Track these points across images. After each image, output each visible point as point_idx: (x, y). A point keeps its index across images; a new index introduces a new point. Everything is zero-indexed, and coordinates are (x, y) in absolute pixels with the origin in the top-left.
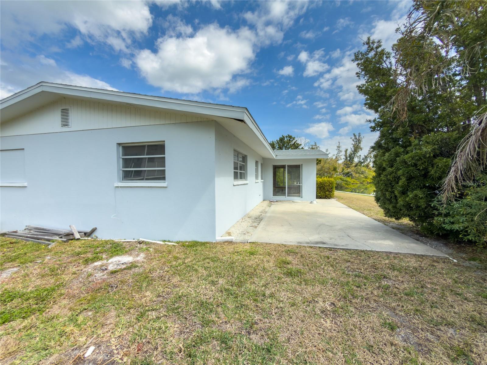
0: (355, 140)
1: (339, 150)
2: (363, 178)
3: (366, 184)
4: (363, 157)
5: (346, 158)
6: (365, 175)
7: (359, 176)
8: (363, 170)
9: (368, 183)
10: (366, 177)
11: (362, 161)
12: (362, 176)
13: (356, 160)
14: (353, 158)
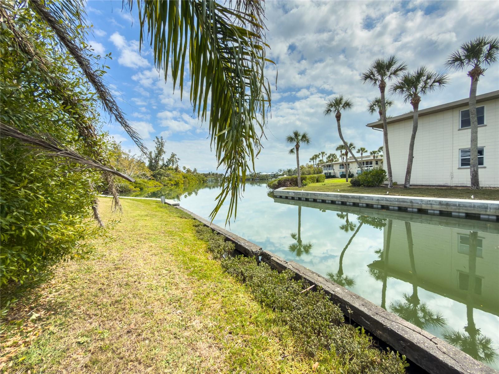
0: (158, 143)
4: (166, 160)
5: (151, 160)
6: (170, 178)
7: (164, 179)
8: (168, 172)
9: (172, 185)
10: (170, 180)
11: (166, 164)
12: (167, 179)
13: (161, 163)
14: (158, 161)
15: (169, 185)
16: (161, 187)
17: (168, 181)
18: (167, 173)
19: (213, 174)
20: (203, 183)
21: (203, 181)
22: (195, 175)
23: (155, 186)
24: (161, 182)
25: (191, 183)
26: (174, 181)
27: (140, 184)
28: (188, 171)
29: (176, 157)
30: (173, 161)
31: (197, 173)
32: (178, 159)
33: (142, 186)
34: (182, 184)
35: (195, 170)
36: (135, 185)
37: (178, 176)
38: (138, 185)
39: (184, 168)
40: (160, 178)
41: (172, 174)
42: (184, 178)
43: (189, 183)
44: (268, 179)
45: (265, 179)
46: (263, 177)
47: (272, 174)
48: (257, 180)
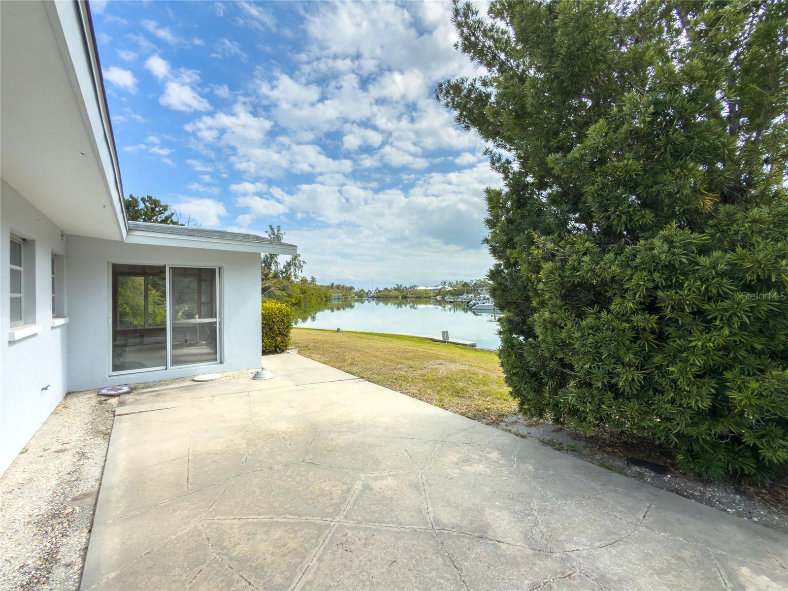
4: (283, 264)
11: (284, 270)
12: (285, 294)
13: (274, 268)
14: (270, 266)
19: (338, 287)
20: (326, 301)
21: (326, 298)
22: (313, 289)
29: (300, 258)
30: (295, 266)
31: (316, 285)
32: (304, 262)
35: (313, 280)
37: (295, 289)
44: (429, 297)
45: (425, 297)
46: (420, 293)
47: (436, 290)
48: (409, 298)
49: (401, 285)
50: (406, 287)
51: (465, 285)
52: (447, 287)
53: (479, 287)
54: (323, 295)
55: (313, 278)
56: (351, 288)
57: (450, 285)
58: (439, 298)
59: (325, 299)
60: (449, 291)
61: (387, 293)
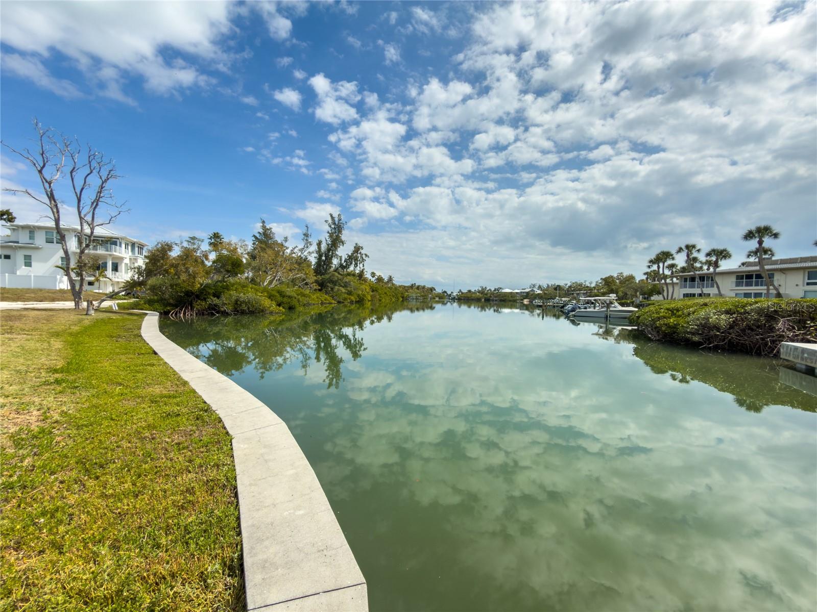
0: (333, 226)
1: (307, 240)
2: (345, 293)
3: (349, 304)
4: (344, 257)
5: (320, 256)
6: (349, 289)
7: (338, 290)
8: (347, 279)
9: (352, 303)
10: (350, 293)
11: (344, 264)
12: (343, 290)
13: (335, 262)
14: (331, 259)
15: (346, 303)
16: (333, 305)
17: (346, 295)
18: (344, 281)
19: (418, 288)
20: (403, 301)
21: (403, 297)
22: (389, 288)
23: (322, 304)
24: (333, 297)
25: (383, 300)
26: (356, 297)
27: (290, 297)
28: (380, 279)
29: (363, 252)
30: (356, 259)
31: (393, 284)
32: (366, 255)
33: (294, 302)
34: (369, 301)
35: (390, 279)
36: (280, 299)
37: (363, 287)
38: (285, 300)
39: (373, 274)
40: (332, 289)
41: (354, 282)
42: (373, 291)
43: (380, 300)
44: (515, 301)
45: (510, 301)
46: (505, 296)
47: (524, 292)
48: (493, 300)
49: (486, 288)
50: (490, 290)
51: (558, 288)
52: (536, 290)
53: (574, 290)
54: (399, 295)
55: (390, 277)
56: (432, 289)
57: (540, 287)
58: (526, 302)
59: (401, 299)
60: (539, 294)
61: (469, 295)
